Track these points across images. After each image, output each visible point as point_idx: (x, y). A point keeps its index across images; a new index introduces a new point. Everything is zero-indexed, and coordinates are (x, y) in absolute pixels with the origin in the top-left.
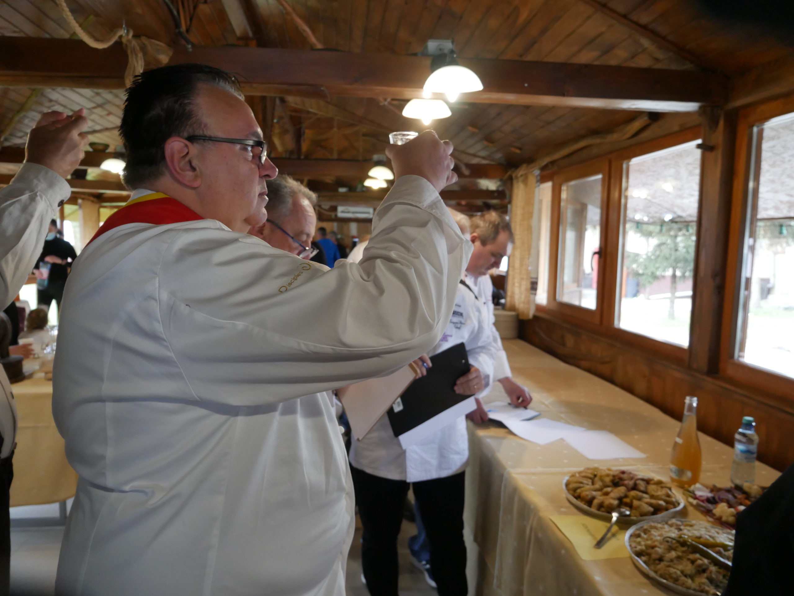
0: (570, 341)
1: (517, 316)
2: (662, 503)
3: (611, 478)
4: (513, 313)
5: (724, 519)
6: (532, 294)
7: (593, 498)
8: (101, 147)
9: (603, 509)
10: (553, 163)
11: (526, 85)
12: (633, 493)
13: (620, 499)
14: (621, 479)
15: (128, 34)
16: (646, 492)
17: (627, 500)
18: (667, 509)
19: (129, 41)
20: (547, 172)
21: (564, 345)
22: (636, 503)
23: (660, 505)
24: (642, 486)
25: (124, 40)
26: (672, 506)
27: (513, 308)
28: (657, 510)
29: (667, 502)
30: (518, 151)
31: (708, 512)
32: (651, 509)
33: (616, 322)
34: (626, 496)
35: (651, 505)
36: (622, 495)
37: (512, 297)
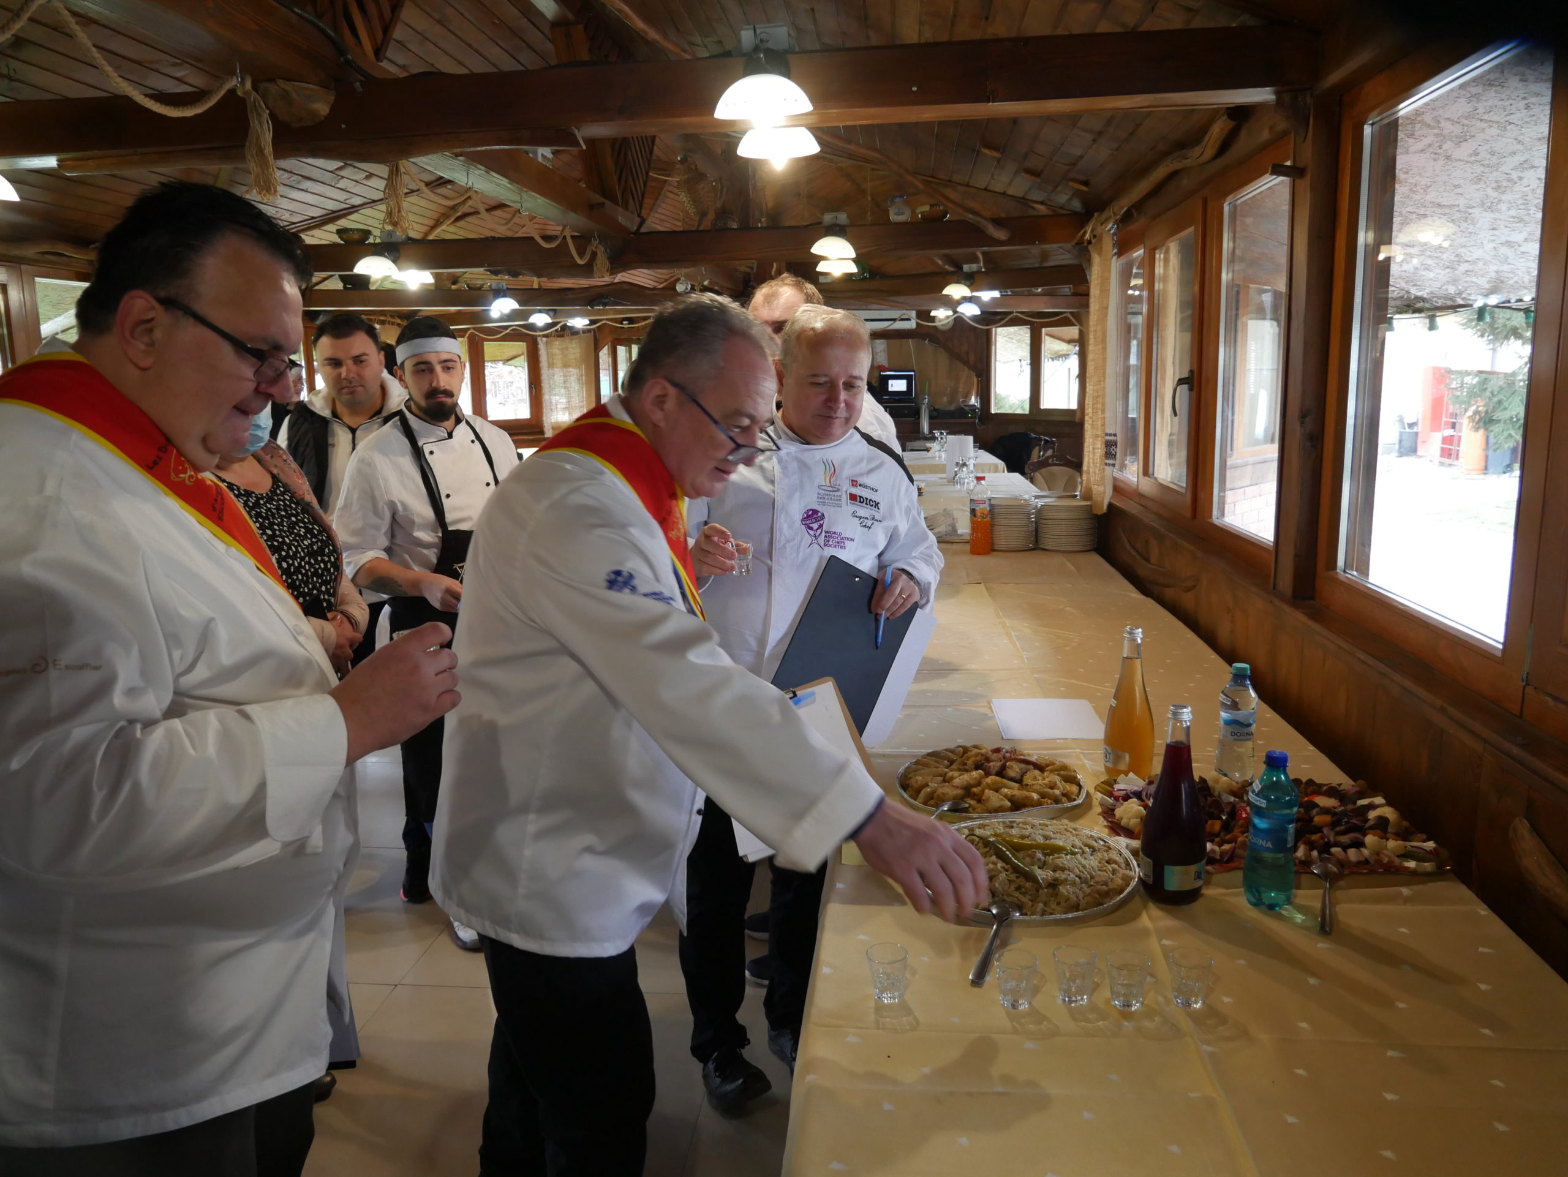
0: (1154, 553)
1: (1090, 506)
2: (1035, 796)
3: (979, 758)
4: (1088, 503)
5: (1123, 822)
6: (1109, 465)
7: (927, 785)
8: (356, 236)
9: (932, 802)
10: (1138, 207)
11: (915, 89)
12: (990, 779)
13: (967, 790)
14: (988, 760)
15: (243, 82)
16: (1019, 781)
17: (975, 790)
18: (1039, 804)
19: (246, 93)
20: (1134, 227)
21: (1148, 560)
22: (988, 793)
23: (1027, 798)
24: (1014, 769)
25: (239, 93)
26: (1049, 801)
27: (1087, 495)
28: (1017, 805)
29: (1043, 796)
30: (1084, 188)
31: (1108, 812)
32: (1009, 804)
33: (1215, 512)
34: (979, 784)
35: (1011, 799)
36: (972, 782)
37: (1088, 472)
